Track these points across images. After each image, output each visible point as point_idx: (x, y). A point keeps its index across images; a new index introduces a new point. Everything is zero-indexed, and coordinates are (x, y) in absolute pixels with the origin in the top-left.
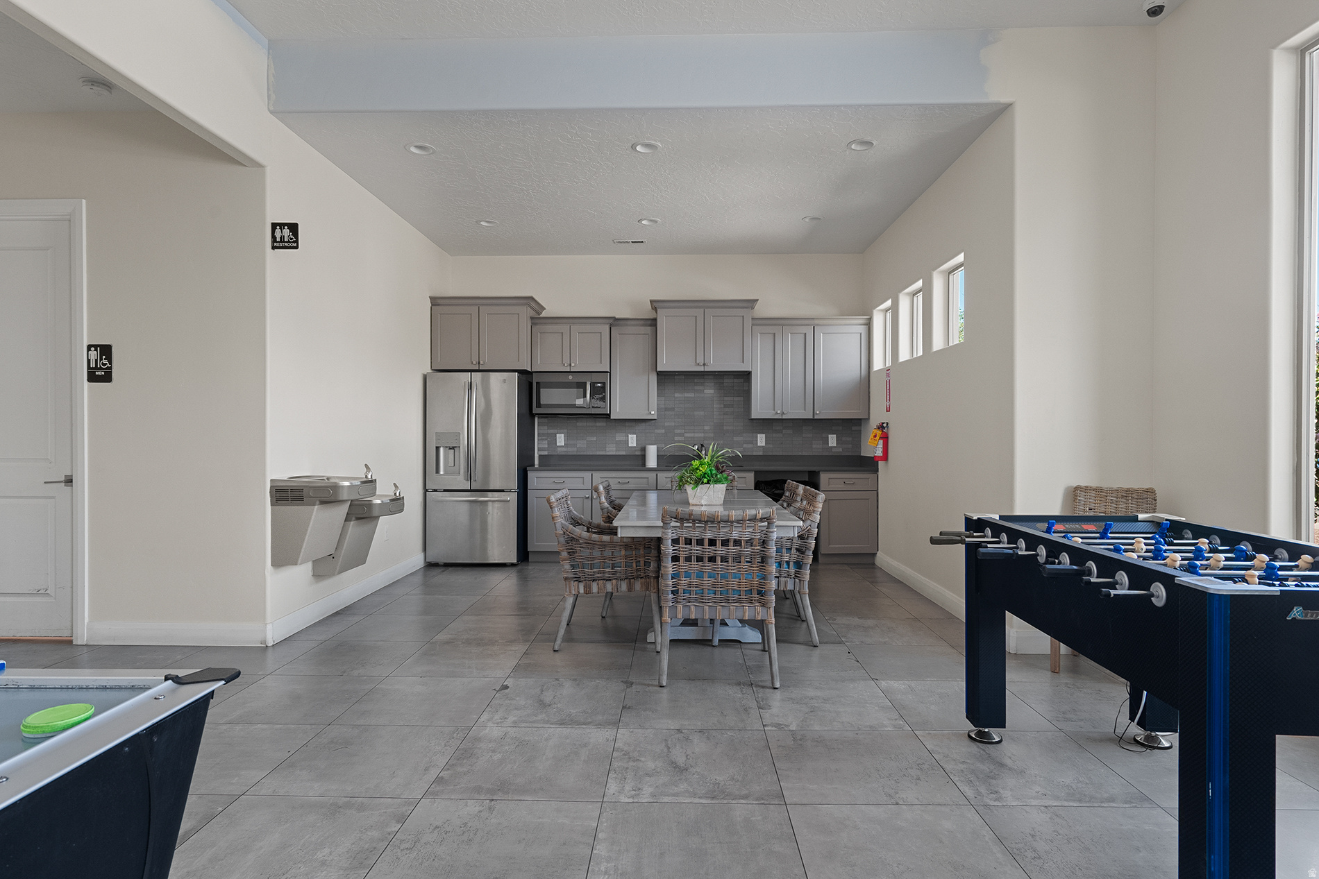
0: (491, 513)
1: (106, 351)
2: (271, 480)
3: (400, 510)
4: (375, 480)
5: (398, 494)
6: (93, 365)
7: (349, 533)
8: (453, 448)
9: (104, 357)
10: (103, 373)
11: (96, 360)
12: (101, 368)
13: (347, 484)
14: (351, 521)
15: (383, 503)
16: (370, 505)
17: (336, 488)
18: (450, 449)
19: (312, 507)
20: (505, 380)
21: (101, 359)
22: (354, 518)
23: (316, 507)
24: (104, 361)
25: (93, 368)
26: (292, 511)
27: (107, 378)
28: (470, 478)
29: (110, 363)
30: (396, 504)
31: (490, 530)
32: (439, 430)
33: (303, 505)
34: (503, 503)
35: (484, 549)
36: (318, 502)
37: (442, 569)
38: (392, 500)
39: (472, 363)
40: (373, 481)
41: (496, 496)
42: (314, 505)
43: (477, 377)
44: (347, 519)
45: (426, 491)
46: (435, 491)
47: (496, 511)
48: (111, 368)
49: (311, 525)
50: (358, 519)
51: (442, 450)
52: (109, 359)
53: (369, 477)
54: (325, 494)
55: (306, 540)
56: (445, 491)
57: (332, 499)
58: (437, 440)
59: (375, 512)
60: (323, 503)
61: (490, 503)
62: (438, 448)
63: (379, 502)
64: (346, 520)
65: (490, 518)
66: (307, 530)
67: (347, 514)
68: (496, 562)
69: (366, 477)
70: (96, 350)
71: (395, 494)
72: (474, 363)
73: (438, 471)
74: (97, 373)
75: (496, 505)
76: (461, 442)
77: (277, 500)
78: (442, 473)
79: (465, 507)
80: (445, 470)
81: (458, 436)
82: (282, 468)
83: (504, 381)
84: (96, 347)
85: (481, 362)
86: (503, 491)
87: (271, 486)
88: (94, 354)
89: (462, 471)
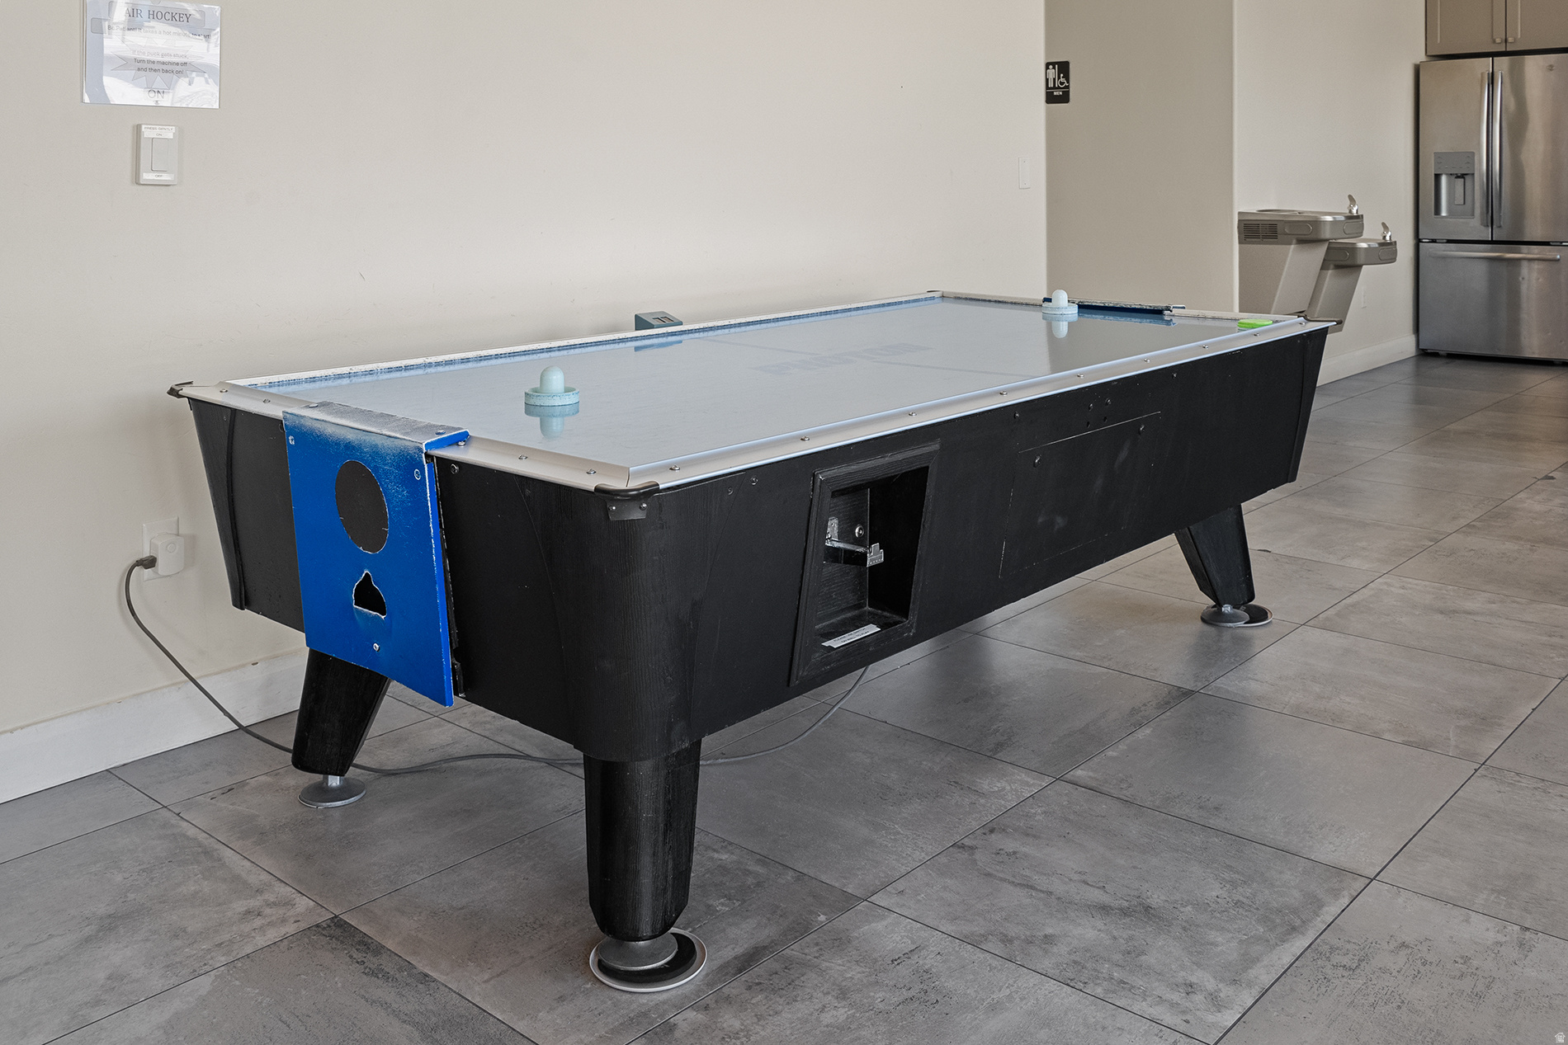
0: (1526, 278)
1: (1063, 68)
2: (1240, 213)
3: (1392, 259)
4: (1362, 216)
5: (1388, 238)
6: (1051, 85)
7: (1326, 286)
8: (1463, 176)
9: (1062, 75)
10: (1061, 93)
11: (1054, 79)
12: (1059, 88)
13: (1329, 218)
14: (1328, 269)
15: (1369, 249)
16: (1353, 249)
17: (1316, 223)
18: (1458, 177)
19: (1288, 246)
20: (1551, 66)
21: (1059, 78)
22: (1332, 266)
23: (1293, 246)
24: (1062, 80)
25: (1051, 88)
26: (1263, 250)
27: (1065, 98)
28: (1491, 221)
29: (1068, 82)
30: (1386, 251)
31: (1524, 305)
32: (1440, 147)
33: (1277, 243)
34: (1547, 263)
35: (1514, 333)
36: (1294, 241)
37: (1444, 361)
38: (1381, 244)
39: (1494, 42)
40: (1359, 217)
41: (1536, 251)
42: (1291, 244)
43: (1503, 63)
44: (1324, 267)
45: (1418, 241)
46: (1434, 241)
47: (1535, 275)
48: (1068, 87)
49: (1286, 269)
50: (1338, 267)
51: (1444, 179)
52: (1067, 77)
53: (1354, 211)
54: (1304, 232)
55: (1280, 286)
56: (1449, 241)
57: (1312, 237)
58: (1437, 163)
59: (1360, 259)
60: (1302, 241)
61: (1525, 264)
62: (1437, 177)
63: (1364, 245)
64: (1322, 269)
65: (1524, 287)
66: (1281, 274)
67: (1324, 260)
68: (1536, 356)
69: (1350, 211)
70: (1054, 68)
71: (1384, 237)
72: (1498, 40)
73: (1437, 211)
74: (1055, 93)
75: (1536, 266)
76: (1476, 166)
77: (1247, 237)
78: (1444, 214)
79: (1481, 269)
80: (1449, 210)
81: (1471, 157)
82: (1251, 200)
83: (1551, 68)
84: (1053, 64)
85: (1510, 40)
86: (1547, 244)
87: (1239, 221)
88: (1052, 73)
89: (1478, 212)
